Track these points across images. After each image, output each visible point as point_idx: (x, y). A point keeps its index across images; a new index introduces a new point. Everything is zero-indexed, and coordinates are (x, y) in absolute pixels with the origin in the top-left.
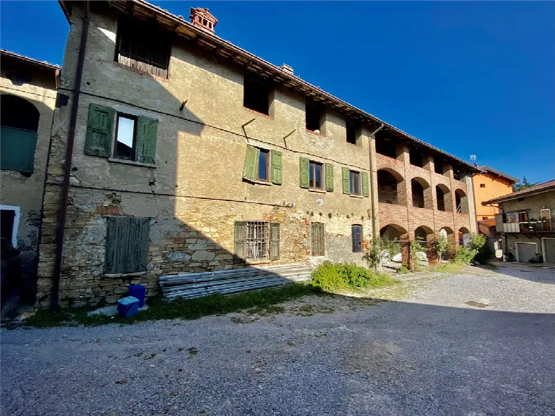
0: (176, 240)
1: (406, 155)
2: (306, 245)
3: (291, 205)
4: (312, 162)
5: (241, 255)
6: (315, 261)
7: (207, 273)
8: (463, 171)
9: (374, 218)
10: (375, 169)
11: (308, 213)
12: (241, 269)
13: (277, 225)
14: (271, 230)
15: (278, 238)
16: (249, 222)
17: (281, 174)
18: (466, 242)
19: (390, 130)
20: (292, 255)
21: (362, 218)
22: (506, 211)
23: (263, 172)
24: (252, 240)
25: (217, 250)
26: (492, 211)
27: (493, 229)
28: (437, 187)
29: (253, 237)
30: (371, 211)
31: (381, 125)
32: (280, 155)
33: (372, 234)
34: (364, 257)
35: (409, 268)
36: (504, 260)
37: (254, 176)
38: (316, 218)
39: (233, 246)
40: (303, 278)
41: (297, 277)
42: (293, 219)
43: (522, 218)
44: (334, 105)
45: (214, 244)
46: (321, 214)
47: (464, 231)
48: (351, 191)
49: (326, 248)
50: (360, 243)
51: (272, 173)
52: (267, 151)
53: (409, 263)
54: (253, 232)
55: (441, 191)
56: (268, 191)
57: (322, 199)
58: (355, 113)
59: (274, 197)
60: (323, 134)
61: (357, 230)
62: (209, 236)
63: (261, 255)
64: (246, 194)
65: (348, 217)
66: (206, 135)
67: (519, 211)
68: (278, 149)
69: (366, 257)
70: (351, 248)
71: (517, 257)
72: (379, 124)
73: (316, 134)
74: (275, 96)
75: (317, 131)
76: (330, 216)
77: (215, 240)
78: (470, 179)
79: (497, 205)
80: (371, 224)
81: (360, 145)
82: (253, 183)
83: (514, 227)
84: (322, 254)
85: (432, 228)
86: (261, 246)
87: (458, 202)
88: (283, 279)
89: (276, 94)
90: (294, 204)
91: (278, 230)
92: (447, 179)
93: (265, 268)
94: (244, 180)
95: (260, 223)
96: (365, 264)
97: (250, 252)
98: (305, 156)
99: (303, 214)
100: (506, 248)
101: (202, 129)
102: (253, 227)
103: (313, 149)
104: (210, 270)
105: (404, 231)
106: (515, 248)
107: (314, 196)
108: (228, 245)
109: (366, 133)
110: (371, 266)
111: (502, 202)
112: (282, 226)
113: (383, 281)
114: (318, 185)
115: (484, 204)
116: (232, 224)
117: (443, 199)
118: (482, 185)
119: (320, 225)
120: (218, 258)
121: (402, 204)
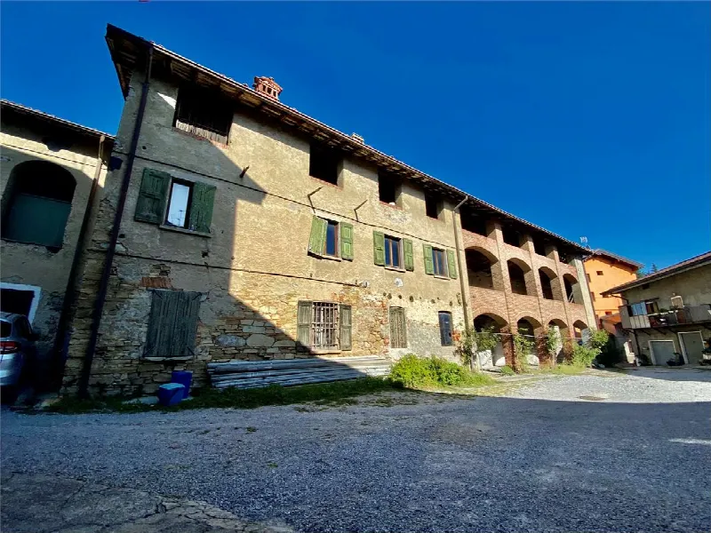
0: (229, 321)
1: (499, 233)
2: (384, 333)
3: (364, 284)
4: (386, 236)
5: (305, 343)
6: (395, 354)
7: (264, 362)
8: (569, 252)
9: (465, 305)
10: (462, 247)
11: (385, 295)
12: (305, 359)
13: (348, 308)
14: (341, 314)
15: (350, 322)
16: (315, 303)
17: (352, 249)
18: (585, 339)
19: (475, 204)
20: (367, 345)
21: (451, 304)
22: (631, 301)
23: (331, 247)
24: (319, 325)
25: (277, 335)
26: (614, 303)
27: (619, 326)
28: (539, 270)
29: (319, 320)
30: (461, 296)
31: (464, 197)
32: (351, 227)
33: (464, 324)
34: (457, 351)
35: (514, 369)
36: (638, 365)
37: (321, 249)
38: (395, 302)
39: (295, 331)
40: (379, 372)
41: (373, 370)
42: (367, 302)
43: (650, 309)
44: (410, 176)
45: (273, 328)
46: (400, 297)
47: (579, 324)
48: (436, 272)
49: (408, 338)
50: (450, 335)
51: (342, 247)
52: (335, 223)
53: (514, 363)
54: (320, 313)
55: (546, 276)
56: (337, 268)
57: (402, 280)
58: (434, 185)
59: (345, 276)
60: (399, 206)
61: (445, 318)
62: (268, 317)
63: (330, 344)
64: (312, 270)
65: (433, 302)
66: (268, 204)
67: (646, 301)
68: (349, 221)
69: (458, 352)
70: (439, 339)
71: (653, 360)
72: (462, 197)
73: (391, 206)
74: (344, 166)
75: (393, 204)
76: (411, 299)
77: (275, 322)
78: (580, 262)
79: (619, 295)
80: (462, 312)
81: (443, 220)
82: (320, 258)
83: (642, 321)
84: (404, 345)
85: (540, 320)
86: (329, 332)
87: (569, 291)
88: (357, 371)
89: (345, 163)
90: (368, 284)
91: (350, 314)
92: (552, 262)
93: (335, 358)
94: (310, 254)
95: (327, 305)
96: (457, 361)
97: (316, 339)
98: (378, 230)
99: (380, 296)
100: (639, 348)
101: (264, 197)
102: (320, 310)
103: (388, 223)
104: (268, 359)
105: (504, 323)
106: (648, 349)
107: (391, 276)
108: (290, 329)
109: (448, 206)
110: (466, 363)
111: (623, 291)
112: (354, 309)
113: (481, 380)
114: (397, 263)
115: (605, 294)
116: (295, 304)
117: (550, 286)
118: (599, 273)
119: (400, 310)
120: (278, 344)
121: (498, 290)
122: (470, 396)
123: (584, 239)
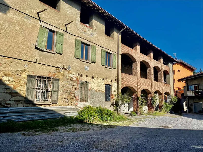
1: (138, 47)
2: (76, 95)
3: (68, 68)
4: (83, 43)
5: (30, 98)
6: (81, 105)
7: (5, 108)
8: (168, 60)
9: (118, 82)
10: (120, 53)
11: (79, 75)
12: (30, 108)
13: (58, 80)
14: (53, 83)
15: (58, 88)
16: (38, 77)
17: (62, 48)
18: (168, 100)
19: (129, 31)
20: (67, 100)
21: (112, 81)
22: (189, 85)
23: (50, 45)
24: (39, 89)
25: (14, 93)
26: (182, 85)
27: (182, 95)
28: (154, 67)
29: (40, 86)
30: (117, 77)
31: (125, 27)
32: (62, 35)
33: (116, 91)
34: (112, 104)
35: (137, 113)
36: (187, 112)
37: (44, 46)
38: (84, 78)
39: (25, 92)
40: (72, 114)
42: (69, 78)
43: (196, 88)
44: (98, 11)
45: (11, 89)
46: (87, 76)
47: (167, 93)
48: (106, 64)
49: (89, 97)
50: (110, 96)
51: (56, 46)
52: (53, 32)
53: (137, 110)
54: (40, 84)
55: (156, 70)
56: (53, 58)
57: (88, 68)
58: (110, 18)
59: (57, 62)
60: (91, 27)
61: (108, 88)
62: (7, 83)
63: (46, 99)
64: (37, 58)
65: (103, 79)
66: (10, 14)
67: (195, 85)
68: (61, 31)
69: (112, 105)
70: (104, 98)
71: (193, 110)
72: (123, 27)
73: (87, 26)
75: (87, 25)
76: (93, 78)
77: (12, 86)
78: (171, 65)
79: (185, 81)
80: (116, 85)
81: (113, 37)
82: (43, 51)
83: (191, 94)
84: (86, 101)
85: (151, 90)
86: (46, 93)
87: (165, 78)
88: (59, 114)
90: (70, 68)
91: (58, 84)
92: (160, 64)
93: (48, 107)
94: (36, 48)
95: (45, 78)
96: (111, 109)
97: (37, 97)
98: (79, 38)
99: (76, 75)
100: (189, 105)
101: (8, 9)
102: (40, 81)
103: (84, 35)
104: (7, 107)
105: (135, 91)
106: (192, 105)
107: (83, 65)
108: (22, 90)
109: (116, 30)
110: (115, 110)
111: (187, 80)
112: (61, 81)
113: (121, 118)
114: (87, 58)
115: (179, 80)
116: (26, 76)
117: (157, 75)
118: (179, 71)
119: (86, 83)
120: (13, 98)
121: (134, 75)
122: (115, 126)
123: (175, 54)
